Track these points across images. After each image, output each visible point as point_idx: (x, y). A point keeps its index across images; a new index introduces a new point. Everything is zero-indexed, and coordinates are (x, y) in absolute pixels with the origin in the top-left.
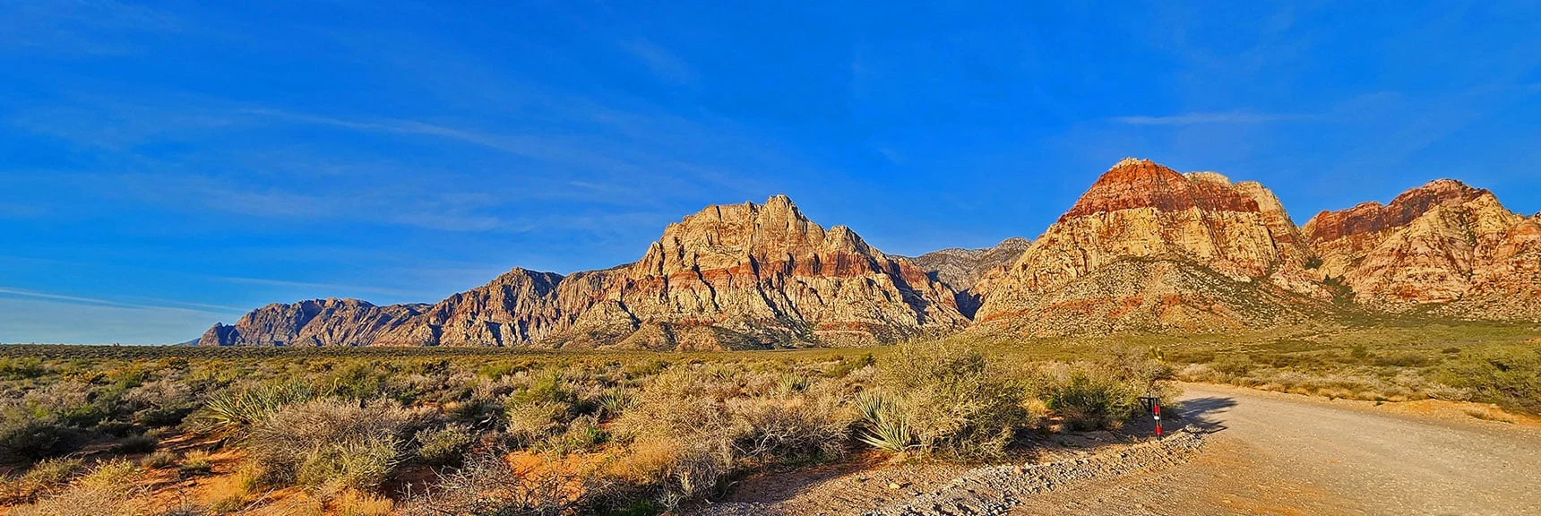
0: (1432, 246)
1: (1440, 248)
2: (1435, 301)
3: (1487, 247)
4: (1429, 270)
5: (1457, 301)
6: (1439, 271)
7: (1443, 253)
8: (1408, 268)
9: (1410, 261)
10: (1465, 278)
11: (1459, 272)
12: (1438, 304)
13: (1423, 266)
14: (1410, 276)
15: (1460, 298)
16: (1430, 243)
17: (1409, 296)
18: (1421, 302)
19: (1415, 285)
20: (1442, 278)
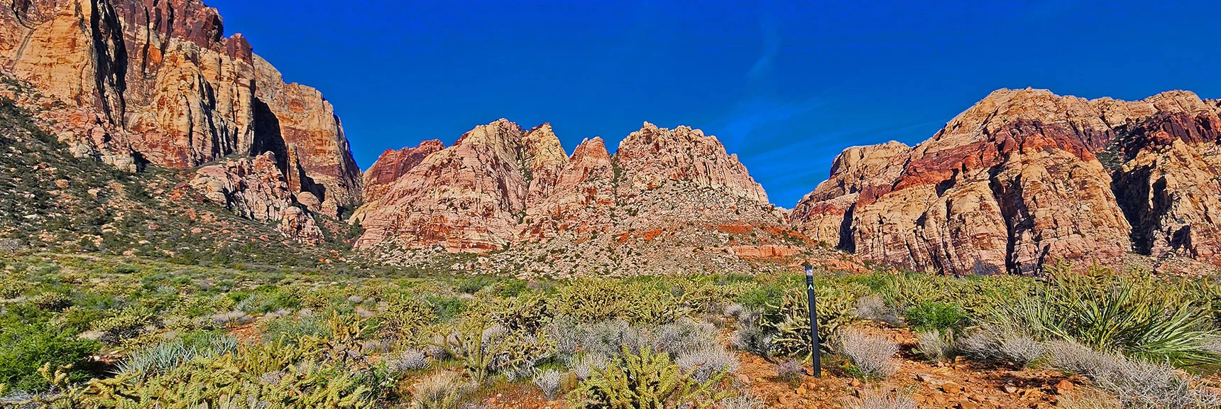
0: (484, 161)
1: (492, 166)
2: (471, 251)
3: (545, 181)
4: (473, 195)
5: (502, 251)
6: (486, 199)
7: (494, 175)
8: (443, 187)
9: (450, 175)
10: (514, 221)
11: (510, 211)
12: (475, 255)
13: (466, 187)
14: (442, 201)
15: (506, 248)
16: (481, 156)
17: (433, 237)
18: (449, 251)
19: (446, 215)
20: (488, 213)
